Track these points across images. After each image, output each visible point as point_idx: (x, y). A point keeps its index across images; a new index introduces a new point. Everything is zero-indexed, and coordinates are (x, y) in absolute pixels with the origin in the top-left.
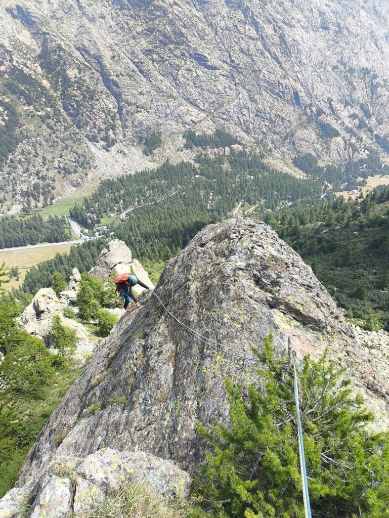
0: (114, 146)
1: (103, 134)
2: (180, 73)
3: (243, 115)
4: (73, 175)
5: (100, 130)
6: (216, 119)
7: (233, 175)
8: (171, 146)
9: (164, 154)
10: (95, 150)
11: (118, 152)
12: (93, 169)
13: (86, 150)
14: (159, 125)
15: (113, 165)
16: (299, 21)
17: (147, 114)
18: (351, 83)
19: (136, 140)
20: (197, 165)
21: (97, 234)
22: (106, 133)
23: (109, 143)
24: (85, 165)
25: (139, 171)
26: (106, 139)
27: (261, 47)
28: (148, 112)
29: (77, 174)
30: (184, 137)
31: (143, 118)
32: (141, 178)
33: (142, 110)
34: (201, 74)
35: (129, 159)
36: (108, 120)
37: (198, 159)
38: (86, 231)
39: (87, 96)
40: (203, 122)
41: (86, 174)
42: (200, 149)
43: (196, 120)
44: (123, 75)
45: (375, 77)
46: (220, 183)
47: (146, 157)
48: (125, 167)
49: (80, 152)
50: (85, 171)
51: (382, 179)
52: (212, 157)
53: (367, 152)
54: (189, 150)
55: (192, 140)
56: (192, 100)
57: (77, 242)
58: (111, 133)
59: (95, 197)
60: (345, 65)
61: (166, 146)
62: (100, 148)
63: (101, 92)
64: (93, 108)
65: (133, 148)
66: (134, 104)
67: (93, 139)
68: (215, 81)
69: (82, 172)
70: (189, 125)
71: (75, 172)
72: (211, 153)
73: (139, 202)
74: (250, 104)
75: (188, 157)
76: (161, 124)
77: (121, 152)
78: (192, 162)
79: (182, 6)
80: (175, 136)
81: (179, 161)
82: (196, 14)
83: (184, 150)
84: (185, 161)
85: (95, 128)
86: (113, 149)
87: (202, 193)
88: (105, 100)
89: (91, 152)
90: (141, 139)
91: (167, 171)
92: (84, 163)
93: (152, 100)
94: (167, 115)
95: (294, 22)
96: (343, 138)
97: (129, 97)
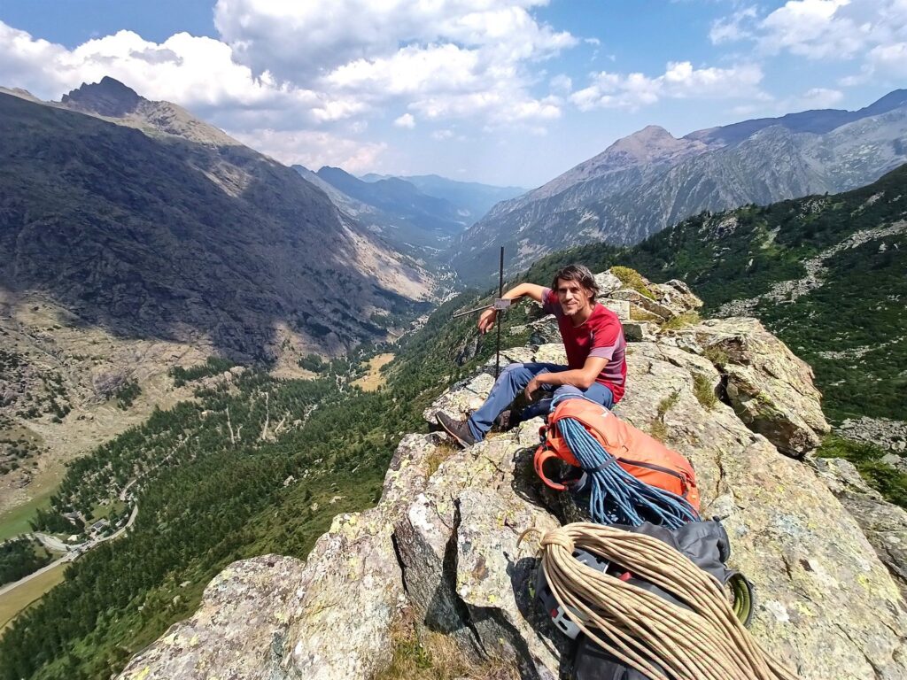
0: (70, 414)
1: (46, 404)
2: (141, 310)
3: (232, 336)
4: (12, 473)
5: (39, 402)
6: (203, 346)
7: (246, 399)
8: (156, 390)
9: (148, 402)
10: (41, 427)
11: (78, 419)
12: (44, 454)
13: (24, 432)
14: (129, 372)
15: (76, 437)
16: (254, 238)
17: (110, 364)
18: (322, 284)
19: (103, 397)
20: (199, 400)
21: (93, 535)
22: (52, 401)
23: (60, 414)
24: (30, 452)
25: (121, 432)
26: (54, 408)
28: (112, 362)
29: (19, 470)
30: (170, 375)
31: (105, 370)
32: (130, 439)
33: (102, 361)
34: (169, 307)
35: (99, 423)
36: (50, 385)
37: (197, 394)
38: (74, 538)
39: (5, 363)
40: (188, 354)
41: (36, 464)
42: (195, 383)
43: (178, 354)
44: (58, 328)
45: (340, 275)
46: (235, 411)
47: (123, 412)
48: (96, 435)
49: (14, 439)
50: (31, 460)
51: (382, 358)
52: (212, 387)
53: (359, 339)
54: (182, 388)
55: (181, 376)
56: (166, 336)
57: (64, 560)
58: (59, 400)
60: (311, 269)
61: (148, 392)
62: (47, 423)
63: (27, 354)
64: (22, 377)
65: (100, 408)
66: (88, 357)
67: (32, 414)
68: (188, 310)
69: (27, 464)
70: (172, 361)
71: (15, 467)
72: (210, 382)
73: (141, 469)
74: (235, 324)
75: (185, 395)
76: (133, 371)
77: (83, 418)
78: (192, 399)
79: (118, 240)
80: (157, 378)
81: (174, 404)
82: (140, 247)
83: (175, 389)
84: (183, 401)
85: (31, 399)
86: (69, 418)
87: (219, 429)
88: (36, 362)
89: (32, 433)
90: (108, 394)
91: (160, 419)
92: (24, 451)
93: (112, 347)
94: (138, 359)
95: (249, 240)
96: (336, 333)
97: (77, 351)
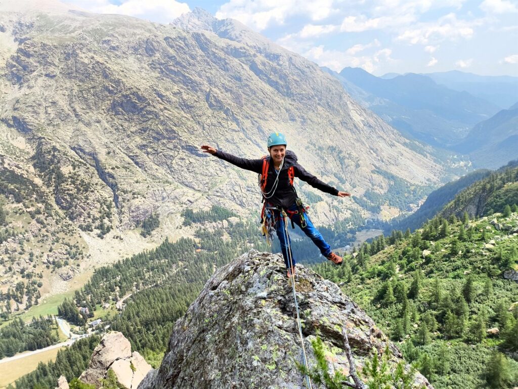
0: (110, 233)
1: (98, 223)
2: (174, 162)
3: (236, 191)
4: (63, 268)
5: (94, 219)
6: (211, 197)
7: (234, 245)
8: (170, 225)
9: (163, 234)
10: (90, 240)
11: (114, 238)
12: (85, 259)
13: (79, 240)
14: (156, 208)
15: (108, 251)
16: (271, 116)
17: (143, 199)
18: (323, 158)
19: (133, 224)
20: (197, 240)
21: (89, 330)
22: (101, 221)
23: (104, 231)
24: (78, 256)
25: (137, 254)
26: (101, 227)
27: (243, 137)
28: (145, 198)
29: (68, 266)
30: (182, 215)
31: (140, 203)
32: (140, 260)
33: (139, 196)
34: (193, 161)
35: (126, 244)
36: (103, 209)
37: (198, 235)
38: (77, 328)
39: (82, 188)
40: (199, 201)
41: (78, 265)
42: (199, 225)
43: (192, 200)
44: (118, 168)
45: (341, 152)
46: (222, 254)
47: (144, 239)
48: (121, 252)
49: (72, 243)
50: (77, 262)
51: (369, 233)
52: (211, 230)
53: (349, 212)
54: (188, 227)
55: (190, 217)
56: (187, 183)
57: (65, 344)
58: (106, 220)
59: (88, 289)
60: (314, 145)
61: (164, 226)
62: (95, 236)
63: (97, 184)
64: (88, 199)
65: (130, 232)
66: (131, 192)
67: (88, 229)
68: (207, 166)
69: (74, 264)
70: (186, 204)
71: (66, 264)
72: (210, 227)
73: (137, 286)
74: (240, 182)
75: (188, 233)
76: (158, 207)
77: (117, 237)
78: (192, 238)
79: (171, 110)
80: (173, 216)
81: (178, 238)
82: (185, 115)
83: (183, 227)
84: (185, 237)
85: (89, 217)
86: (108, 236)
87: (205, 266)
88: (100, 191)
89: (84, 242)
90: (138, 222)
91: (167, 250)
92: (75, 253)
93: (148, 187)
94: (163, 199)
95: (267, 117)
96: (327, 202)
97: (125, 186)
